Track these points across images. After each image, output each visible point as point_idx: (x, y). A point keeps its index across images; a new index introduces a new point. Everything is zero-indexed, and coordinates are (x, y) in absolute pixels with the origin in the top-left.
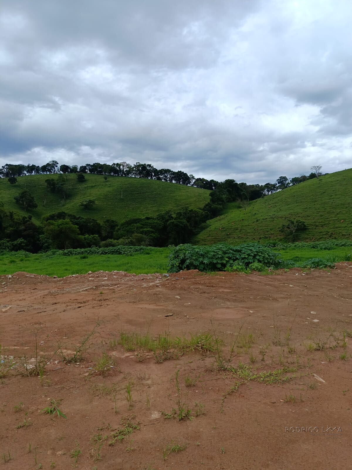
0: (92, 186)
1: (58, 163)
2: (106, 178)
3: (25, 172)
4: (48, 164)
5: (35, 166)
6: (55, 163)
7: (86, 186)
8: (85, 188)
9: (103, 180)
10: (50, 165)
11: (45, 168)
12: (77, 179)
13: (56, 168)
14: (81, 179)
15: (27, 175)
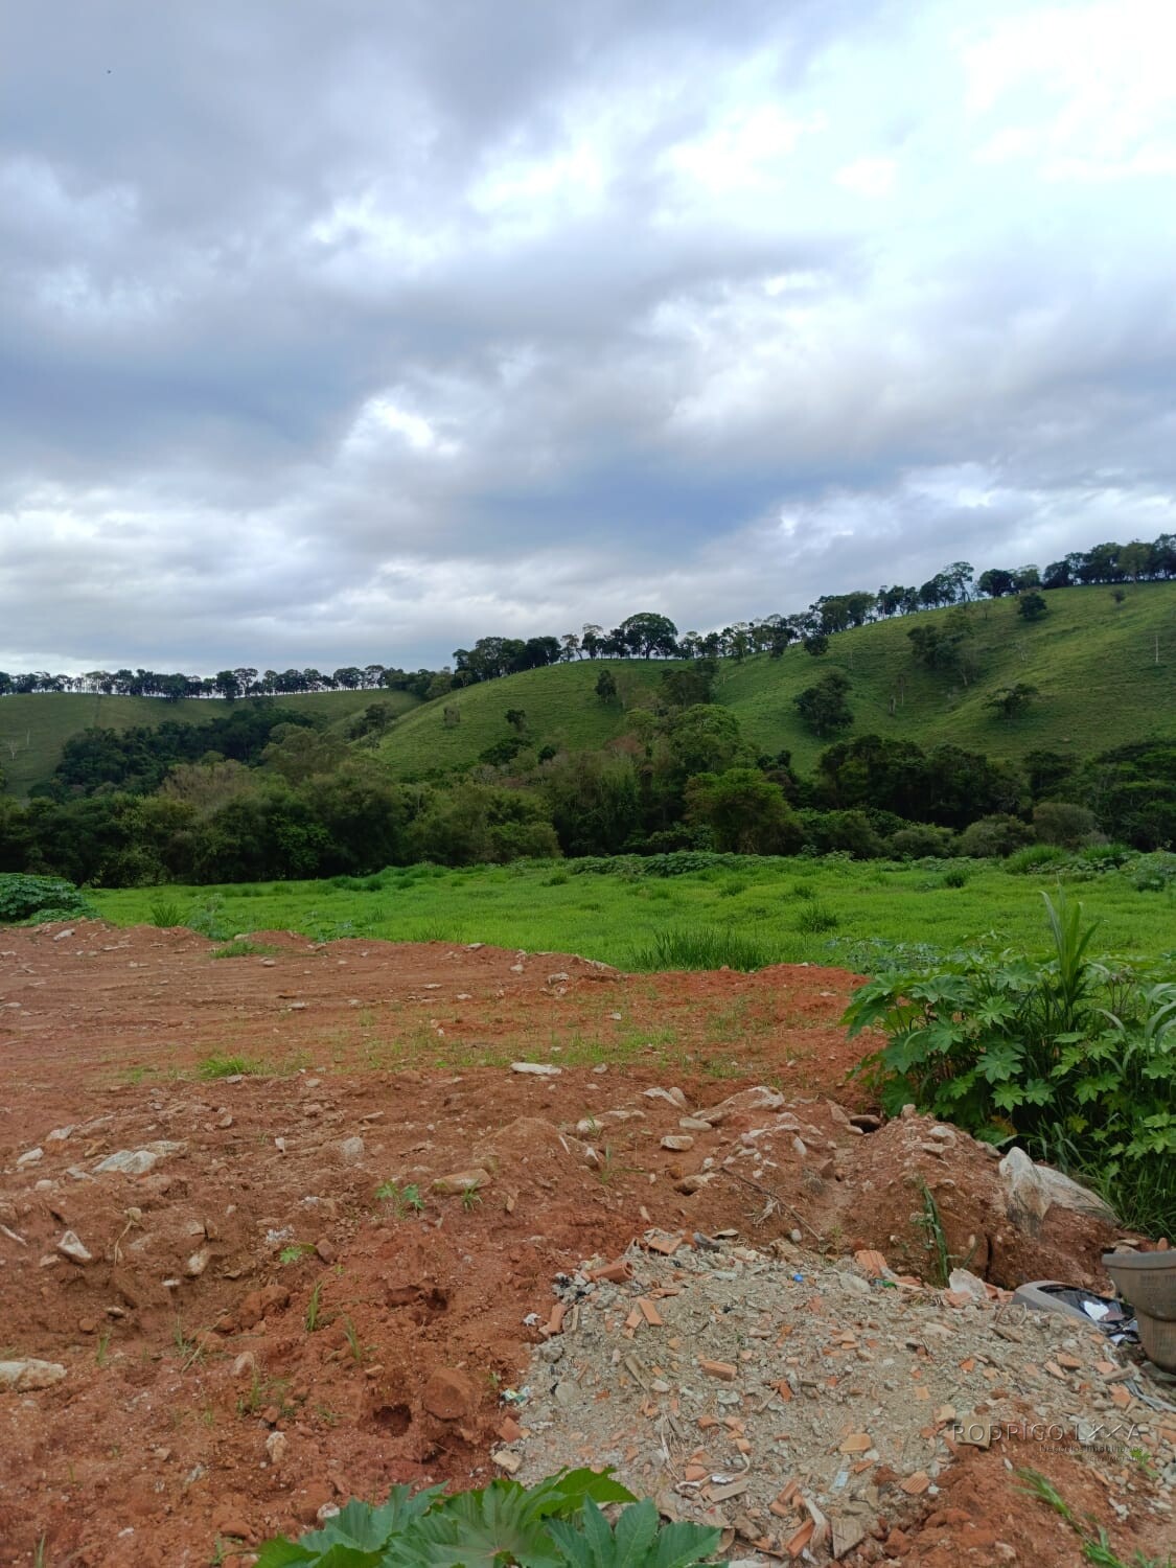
0: (1065, 631)
1: (971, 569)
2: (1119, 598)
3: (874, 613)
4: (938, 576)
5: (901, 589)
6: (962, 571)
7: (1043, 633)
8: (1040, 639)
9: (1113, 602)
10: (947, 578)
11: (931, 592)
12: (1019, 613)
13: (968, 586)
14: (1033, 611)
15: (880, 619)
